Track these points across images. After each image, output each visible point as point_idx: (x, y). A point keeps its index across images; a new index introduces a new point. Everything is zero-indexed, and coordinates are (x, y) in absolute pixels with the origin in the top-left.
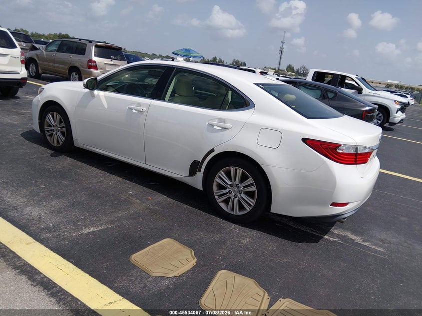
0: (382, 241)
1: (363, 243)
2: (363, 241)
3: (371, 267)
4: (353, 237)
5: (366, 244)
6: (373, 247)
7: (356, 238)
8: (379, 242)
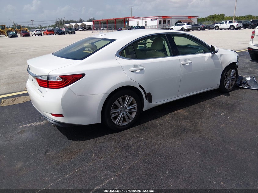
0: (24, 131)
1: (31, 124)
2: (32, 125)
3: (20, 117)
4: (38, 123)
5: (30, 125)
6: (25, 126)
7: (36, 124)
8: (24, 130)
